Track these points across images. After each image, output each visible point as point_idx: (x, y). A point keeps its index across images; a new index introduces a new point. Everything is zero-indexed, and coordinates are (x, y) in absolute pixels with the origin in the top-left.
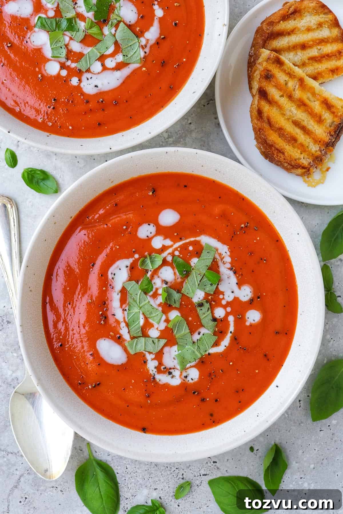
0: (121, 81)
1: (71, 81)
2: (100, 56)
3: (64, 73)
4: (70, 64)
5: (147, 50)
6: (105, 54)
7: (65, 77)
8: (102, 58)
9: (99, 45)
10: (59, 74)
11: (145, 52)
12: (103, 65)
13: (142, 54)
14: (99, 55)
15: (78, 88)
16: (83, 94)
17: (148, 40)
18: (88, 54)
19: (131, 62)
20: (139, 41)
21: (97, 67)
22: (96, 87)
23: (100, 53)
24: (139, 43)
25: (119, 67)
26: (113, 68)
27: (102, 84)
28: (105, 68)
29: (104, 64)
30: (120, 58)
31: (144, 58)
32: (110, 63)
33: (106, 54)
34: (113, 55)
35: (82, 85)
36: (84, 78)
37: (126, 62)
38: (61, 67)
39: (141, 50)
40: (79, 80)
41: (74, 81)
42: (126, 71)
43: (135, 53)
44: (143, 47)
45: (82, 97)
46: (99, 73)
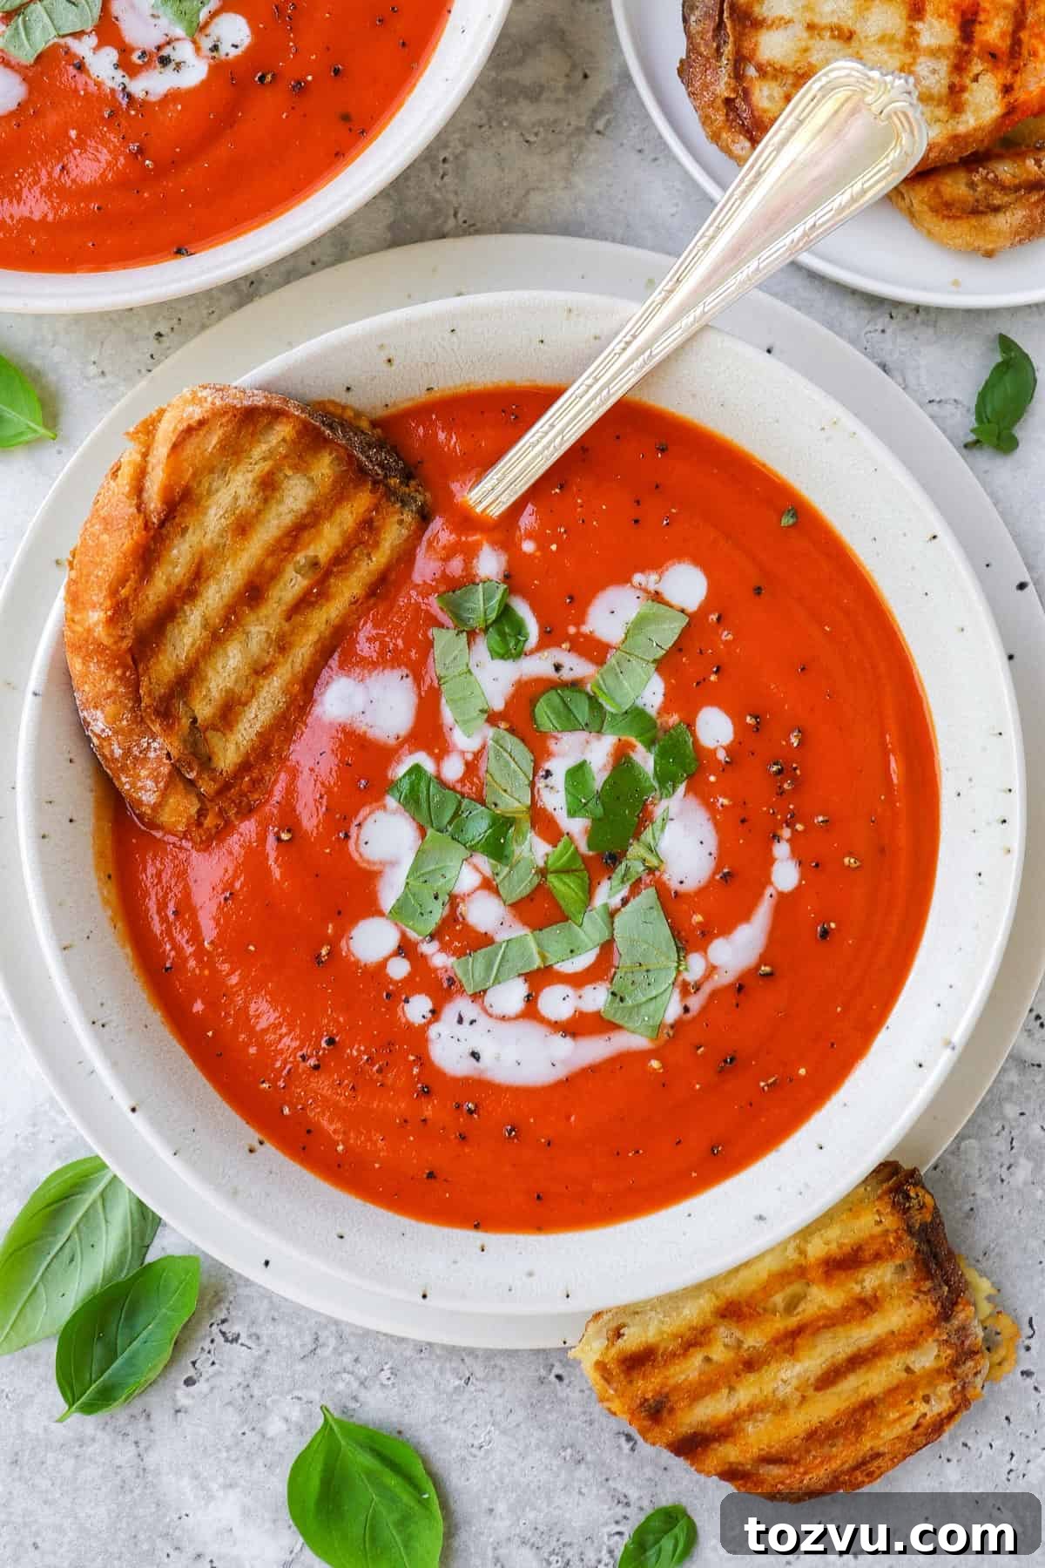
0: (560, 1073)
1: (408, 1002)
2: (539, 969)
3: (399, 969)
4: (433, 955)
5: (695, 1003)
6: (556, 967)
7: (395, 983)
8: (540, 978)
9: (553, 934)
10: (383, 965)
11: (686, 1009)
12: (531, 999)
13: (673, 1011)
14: (537, 963)
15: (418, 1037)
16: (423, 1059)
17: (712, 969)
18: (504, 945)
19: (626, 1025)
20: (681, 968)
21: (511, 995)
22: (472, 1059)
23: (544, 958)
24: (679, 972)
25: (579, 1026)
26: (556, 1022)
27: (498, 1058)
28: (530, 1011)
29: (536, 998)
30: (596, 998)
31: (672, 1027)
32: (558, 1003)
33: (561, 970)
34: (578, 981)
35: (433, 1031)
36: (450, 1013)
37: (608, 1016)
38: (399, 947)
39: (676, 996)
40: (433, 1012)
41: (417, 1008)
42: (595, 1050)
43: (651, 999)
44: (686, 989)
45: (416, 1071)
46: (503, 1018)
